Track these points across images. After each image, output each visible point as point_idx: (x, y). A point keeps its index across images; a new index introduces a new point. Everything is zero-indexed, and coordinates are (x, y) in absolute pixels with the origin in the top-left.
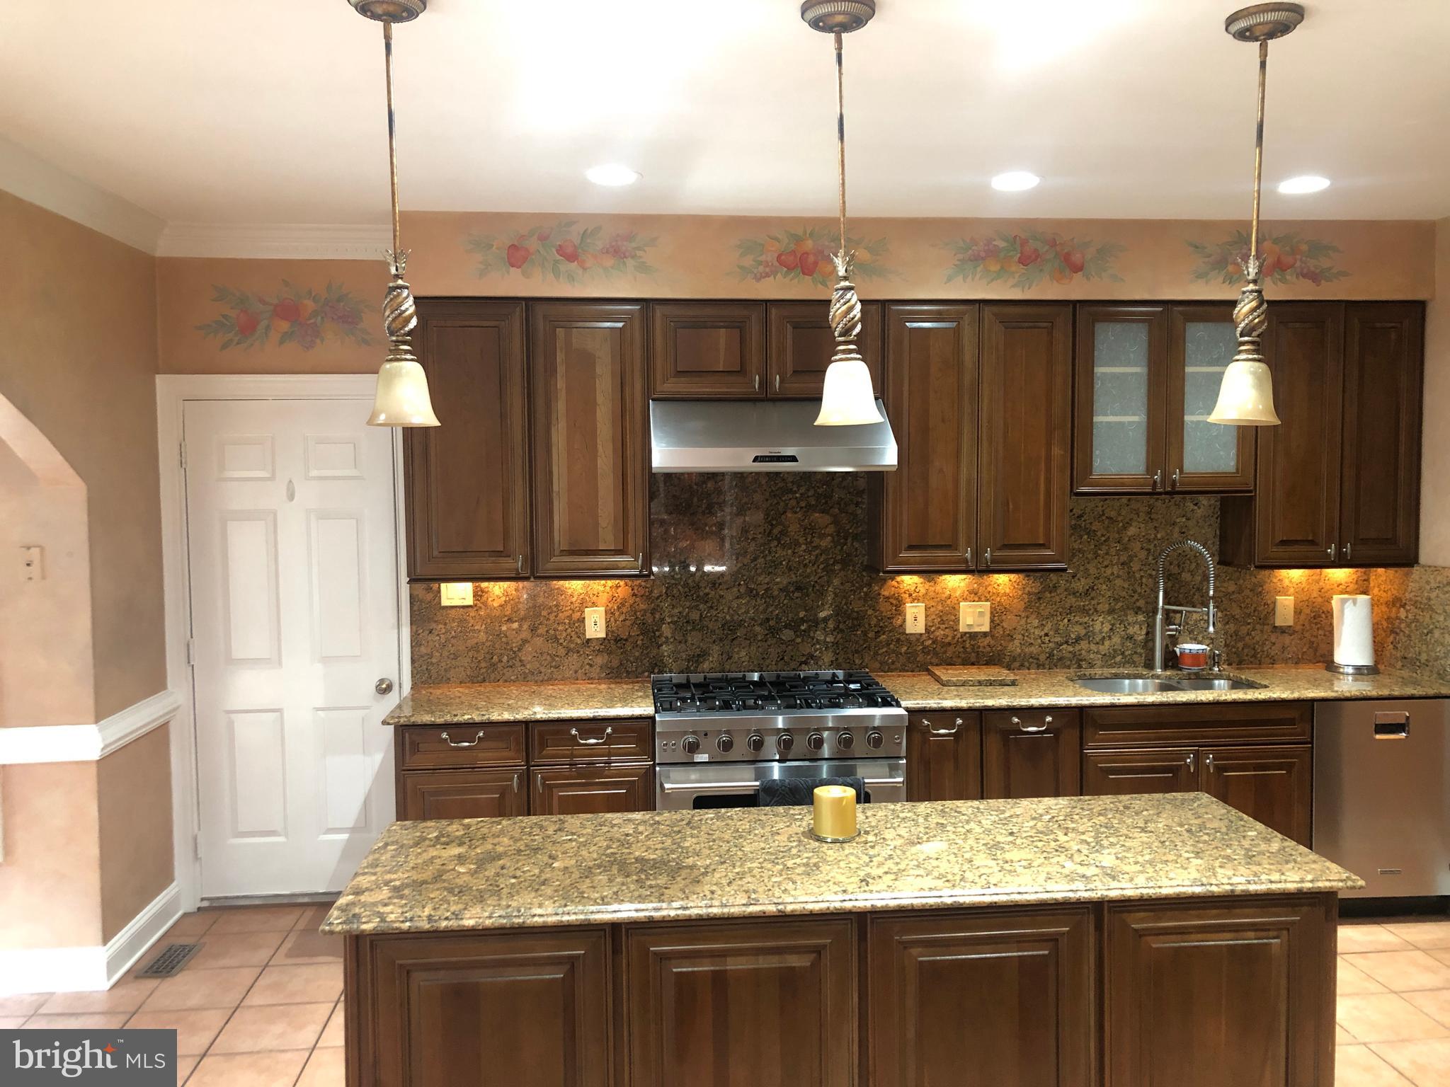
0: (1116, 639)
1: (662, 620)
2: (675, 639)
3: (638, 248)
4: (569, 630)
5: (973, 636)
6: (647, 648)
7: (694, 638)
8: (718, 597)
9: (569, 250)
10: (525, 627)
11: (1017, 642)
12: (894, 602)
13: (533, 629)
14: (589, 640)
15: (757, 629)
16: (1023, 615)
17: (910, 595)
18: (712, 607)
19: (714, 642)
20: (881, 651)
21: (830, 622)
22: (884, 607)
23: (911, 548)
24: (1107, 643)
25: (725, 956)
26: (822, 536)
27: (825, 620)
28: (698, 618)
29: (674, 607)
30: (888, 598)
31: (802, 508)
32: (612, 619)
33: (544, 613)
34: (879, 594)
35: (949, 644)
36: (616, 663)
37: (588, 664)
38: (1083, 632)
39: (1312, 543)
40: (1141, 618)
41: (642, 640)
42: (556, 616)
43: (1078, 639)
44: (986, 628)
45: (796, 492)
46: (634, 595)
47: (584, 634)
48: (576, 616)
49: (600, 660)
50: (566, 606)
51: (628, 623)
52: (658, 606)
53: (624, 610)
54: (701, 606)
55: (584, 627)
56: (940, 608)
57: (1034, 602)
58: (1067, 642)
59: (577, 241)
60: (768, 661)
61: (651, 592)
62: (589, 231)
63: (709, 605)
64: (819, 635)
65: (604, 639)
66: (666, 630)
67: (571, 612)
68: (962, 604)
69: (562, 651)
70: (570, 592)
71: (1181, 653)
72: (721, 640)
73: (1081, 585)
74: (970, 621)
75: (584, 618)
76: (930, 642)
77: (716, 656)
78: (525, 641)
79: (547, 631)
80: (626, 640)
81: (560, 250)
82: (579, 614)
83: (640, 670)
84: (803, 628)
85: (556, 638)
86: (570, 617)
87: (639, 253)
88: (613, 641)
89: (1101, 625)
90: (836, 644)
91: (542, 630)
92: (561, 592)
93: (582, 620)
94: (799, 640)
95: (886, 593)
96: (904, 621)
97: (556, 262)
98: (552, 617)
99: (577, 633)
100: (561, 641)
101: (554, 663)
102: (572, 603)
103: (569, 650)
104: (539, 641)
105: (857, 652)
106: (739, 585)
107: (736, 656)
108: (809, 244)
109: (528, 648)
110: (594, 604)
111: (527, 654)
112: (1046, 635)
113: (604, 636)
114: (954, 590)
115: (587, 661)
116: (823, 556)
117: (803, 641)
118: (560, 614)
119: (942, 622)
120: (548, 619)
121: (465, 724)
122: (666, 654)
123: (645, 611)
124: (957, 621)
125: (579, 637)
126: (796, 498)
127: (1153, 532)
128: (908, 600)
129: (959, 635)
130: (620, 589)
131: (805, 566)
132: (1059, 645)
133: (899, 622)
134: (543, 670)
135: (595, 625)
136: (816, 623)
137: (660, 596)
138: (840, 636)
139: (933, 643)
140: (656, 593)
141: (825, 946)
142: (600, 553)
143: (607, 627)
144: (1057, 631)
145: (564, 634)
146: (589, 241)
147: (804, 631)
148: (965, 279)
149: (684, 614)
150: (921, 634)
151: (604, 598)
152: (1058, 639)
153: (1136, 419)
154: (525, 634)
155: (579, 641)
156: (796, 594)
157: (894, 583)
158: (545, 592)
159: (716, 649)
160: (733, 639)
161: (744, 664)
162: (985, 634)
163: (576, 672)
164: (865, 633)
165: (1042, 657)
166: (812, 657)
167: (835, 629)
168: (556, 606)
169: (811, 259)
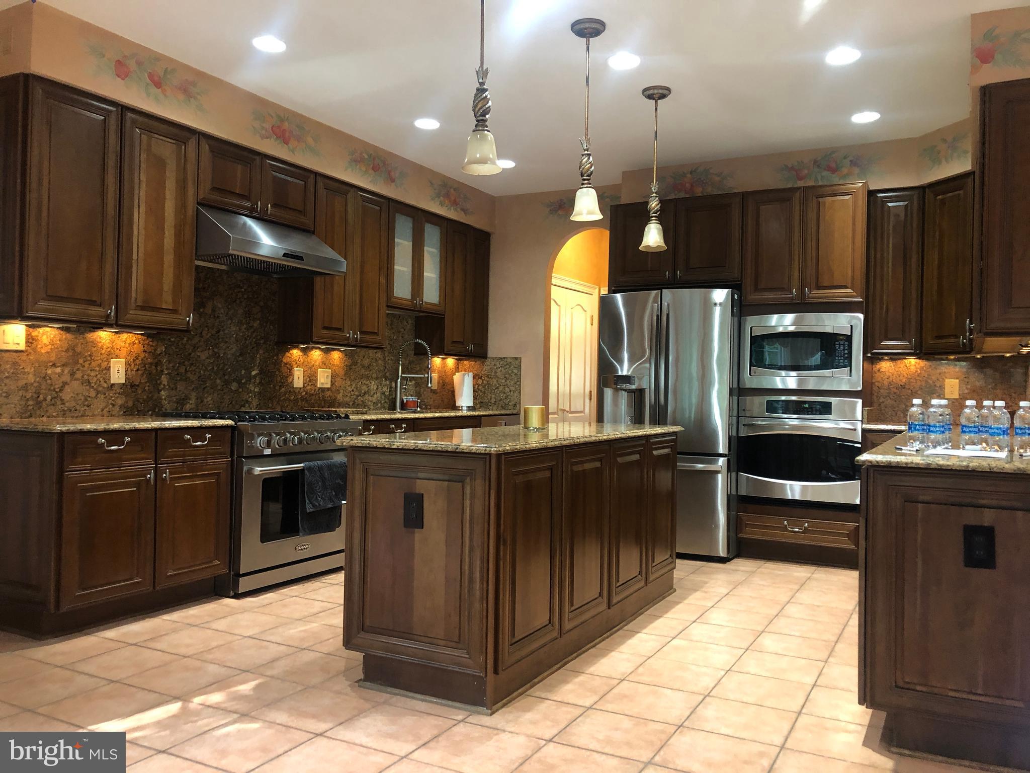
0: (379, 394)
1: (162, 371)
2: (169, 387)
3: (198, 94)
4: (99, 376)
5: (323, 390)
6: (151, 392)
7: (181, 386)
8: (196, 357)
9: (156, 79)
10: (66, 371)
11: (341, 394)
12: (289, 367)
13: (72, 374)
14: (113, 385)
15: (218, 381)
16: (344, 378)
17: (296, 363)
18: (192, 364)
19: (193, 389)
20: (282, 398)
21: (257, 378)
22: (284, 370)
23: (325, 328)
24: (375, 396)
26: (254, 320)
27: (255, 376)
28: (184, 370)
29: (169, 362)
30: (286, 364)
31: (245, 299)
32: (129, 369)
33: (81, 361)
34: (282, 361)
35: (313, 395)
36: (130, 404)
37: (112, 404)
38: (367, 389)
39: (462, 343)
40: (388, 382)
41: (149, 386)
42: (90, 364)
43: (365, 393)
44: (329, 386)
45: (242, 288)
46: (145, 351)
47: (109, 380)
48: (104, 365)
49: (120, 402)
50: (98, 357)
51: (140, 372)
52: (160, 361)
53: (138, 362)
54: (186, 363)
55: (110, 374)
56: (309, 372)
58: (360, 395)
59: (162, 74)
60: (224, 404)
61: (155, 350)
62: (169, 69)
63: (191, 362)
64: (251, 387)
65: (123, 384)
66: (164, 379)
67: (101, 361)
68: (319, 370)
69: (93, 394)
70: (100, 345)
71: (407, 401)
72: (197, 388)
73: (366, 362)
74: (322, 381)
75: (110, 367)
76: (304, 393)
77: (193, 400)
78: (65, 384)
79: (83, 377)
80: (138, 386)
81: (151, 76)
82: (106, 363)
83: (146, 409)
84: (243, 381)
85: (89, 382)
86: (100, 365)
87: (199, 97)
88: (130, 386)
89: (373, 386)
90: (260, 393)
91: (79, 375)
92: (94, 343)
93: (108, 369)
94: (241, 390)
95: (285, 361)
96: (293, 380)
97: (148, 84)
98: (86, 364)
99: (104, 379)
100: (93, 385)
101: (86, 403)
102: (101, 354)
103: (98, 393)
104: (76, 384)
105: (270, 399)
106: (209, 349)
107: (205, 400)
108: (286, 125)
109: (67, 389)
110: (117, 357)
111: (67, 395)
112: (353, 391)
113: (124, 382)
114: (315, 361)
115: (110, 401)
116: (255, 333)
117: (243, 391)
118: (93, 363)
119: (310, 381)
120: (84, 366)
122: (163, 398)
123: (151, 364)
124: (316, 380)
125: (105, 382)
126: (242, 292)
127: (392, 335)
128: (295, 366)
129: (317, 390)
130: (135, 346)
131: (246, 339)
132: (358, 396)
133: (291, 380)
134: (78, 407)
135: (118, 373)
136: (250, 378)
137: (161, 353)
138: (262, 388)
139: (306, 394)
140: (158, 352)
142: (161, 310)
143: (126, 375)
144: (357, 388)
145: (95, 379)
146: (169, 76)
147: (244, 384)
148: (352, 170)
149: (176, 368)
150: (301, 388)
151: (124, 352)
152: (356, 393)
154: (66, 378)
155: (105, 385)
156: (240, 359)
157: (289, 355)
158: (82, 344)
159: (193, 395)
160: (204, 388)
161: (210, 406)
162: (328, 389)
163: (103, 410)
164: (274, 387)
165: (351, 404)
166: (247, 402)
167: (260, 383)
168: (90, 356)
169: (287, 134)
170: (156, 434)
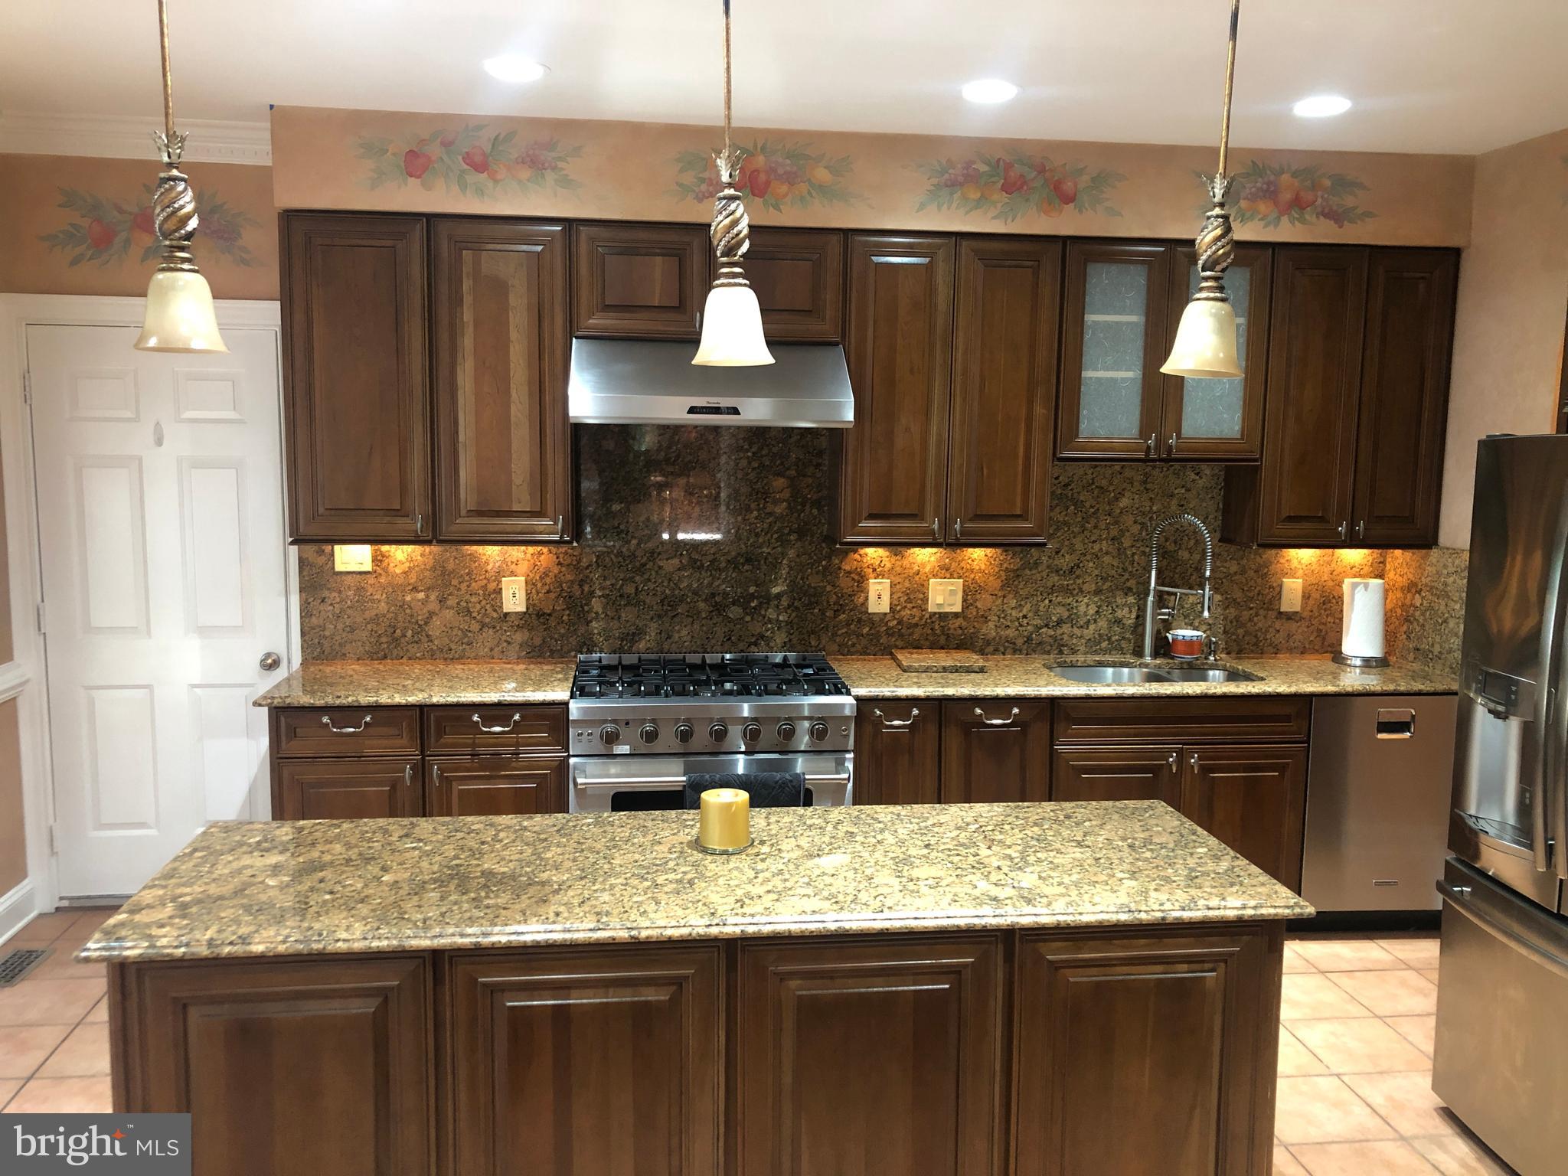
0: (1103, 623)
1: (592, 593)
2: (607, 615)
3: (560, 159)
4: (484, 602)
5: (943, 616)
6: (574, 625)
7: (629, 614)
8: (656, 569)
9: (478, 159)
10: (433, 597)
11: (991, 624)
12: (856, 577)
13: (442, 601)
14: (506, 614)
15: (701, 605)
16: (1000, 594)
17: (874, 570)
18: (649, 580)
19: (652, 619)
20: (840, 632)
21: (783, 599)
22: (844, 582)
23: (872, 517)
24: (1092, 627)
25: (569, 988)
26: (776, 502)
27: (779, 596)
28: (633, 591)
29: (605, 579)
30: (850, 573)
31: (754, 469)
32: (534, 591)
33: (455, 582)
34: (840, 568)
35: (916, 625)
36: (538, 641)
37: (506, 641)
38: (1066, 614)
39: (1322, 519)
40: (1131, 599)
41: (569, 615)
42: (468, 586)
43: (1060, 622)
44: (958, 608)
45: (747, 451)
46: (559, 564)
47: (501, 607)
48: (492, 586)
49: (519, 637)
50: (480, 575)
51: (552, 596)
52: (587, 577)
53: (548, 580)
54: (637, 578)
55: (501, 599)
56: (907, 584)
57: (1011, 580)
58: (1047, 625)
59: (488, 149)
60: (713, 641)
61: (579, 561)
62: (502, 137)
63: (646, 576)
64: (771, 614)
65: (525, 613)
66: (597, 605)
67: (485, 581)
68: (932, 581)
69: (475, 626)
70: (484, 559)
71: (1173, 640)
72: (659, 616)
73: (1066, 561)
74: (940, 600)
75: (501, 589)
76: (895, 622)
77: (653, 634)
78: (431, 614)
79: (458, 603)
80: (550, 615)
81: (468, 159)
82: (495, 584)
83: (565, 649)
84: (753, 605)
85: (469, 611)
86: (485, 587)
87: (560, 164)
88: (535, 616)
89: (1086, 607)
90: (789, 623)
91: (452, 601)
92: (474, 558)
93: (499, 591)
94: (748, 618)
95: (848, 568)
96: (867, 599)
97: (463, 171)
98: (463, 586)
99: (492, 606)
100: (474, 615)
101: (466, 640)
102: (486, 571)
103: (483, 625)
104: (449, 614)
105: (813, 632)
106: (681, 554)
107: (676, 636)
108: (760, 161)
109: (436, 622)
110: (513, 574)
111: (436, 627)
112: (1025, 617)
113: (524, 610)
114: (923, 565)
115: (504, 638)
116: (779, 524)
117: (752, 619)
118: (474, 584)
119: (909, 600)
120: (459, 589)
121: (349, 707)
122: (596, 631)
123: (572, 582)
124: (925, 600)
125: (495, 611)
126: (748, 457)
127: (1148, 504)
128: (872, 575)
129: (927, 616)
130: (543, 556)
131: (757, 535)
132: (1038, 628)
133: (861, 600)
134: (453, 646)
135: (514, 598)
136: (767, 599)
137: (590, 565)
138: (794, 614)
139: (899, 623)
140: (585, 562)
141: (686, 978)
142: (514, 514)
143: (528, 600)
144: (1036, 613)
145: (478, 607)
146: (501, 148)
147: (753, 608)
148: (939, 208)
149: (618, 587)
150: (886, 614)
151: (523, 567)
152: (1038, 622)
153: (1130, 374)
154: (433, 605)
155: (495, 615)
156: (746, 567)
157: (857, 556)
158: (456, 558)
159: (653, 629)
160: (674, 616)
161: (686, 644)
162: (956, 615)
163: (492, 650)
164: (823, 612)
165: (1020, 642)
166: (762, 637)
167: (789, 606)
168: (468, 574)
169: (762, 177)
170: (422, 713)
